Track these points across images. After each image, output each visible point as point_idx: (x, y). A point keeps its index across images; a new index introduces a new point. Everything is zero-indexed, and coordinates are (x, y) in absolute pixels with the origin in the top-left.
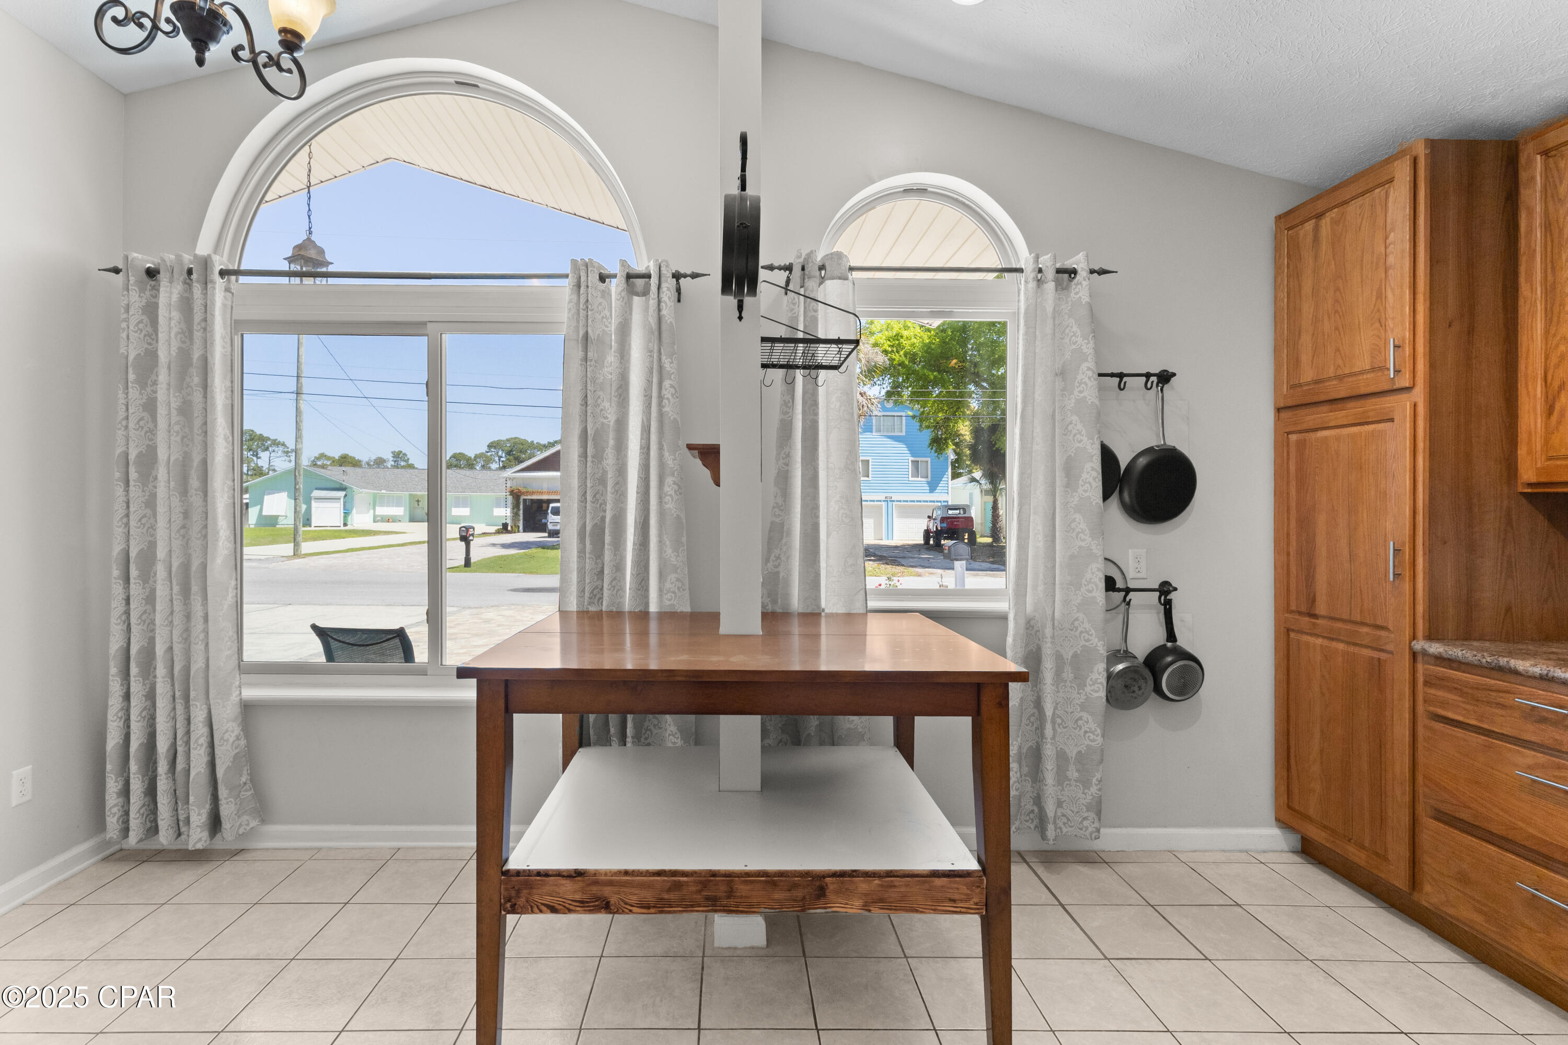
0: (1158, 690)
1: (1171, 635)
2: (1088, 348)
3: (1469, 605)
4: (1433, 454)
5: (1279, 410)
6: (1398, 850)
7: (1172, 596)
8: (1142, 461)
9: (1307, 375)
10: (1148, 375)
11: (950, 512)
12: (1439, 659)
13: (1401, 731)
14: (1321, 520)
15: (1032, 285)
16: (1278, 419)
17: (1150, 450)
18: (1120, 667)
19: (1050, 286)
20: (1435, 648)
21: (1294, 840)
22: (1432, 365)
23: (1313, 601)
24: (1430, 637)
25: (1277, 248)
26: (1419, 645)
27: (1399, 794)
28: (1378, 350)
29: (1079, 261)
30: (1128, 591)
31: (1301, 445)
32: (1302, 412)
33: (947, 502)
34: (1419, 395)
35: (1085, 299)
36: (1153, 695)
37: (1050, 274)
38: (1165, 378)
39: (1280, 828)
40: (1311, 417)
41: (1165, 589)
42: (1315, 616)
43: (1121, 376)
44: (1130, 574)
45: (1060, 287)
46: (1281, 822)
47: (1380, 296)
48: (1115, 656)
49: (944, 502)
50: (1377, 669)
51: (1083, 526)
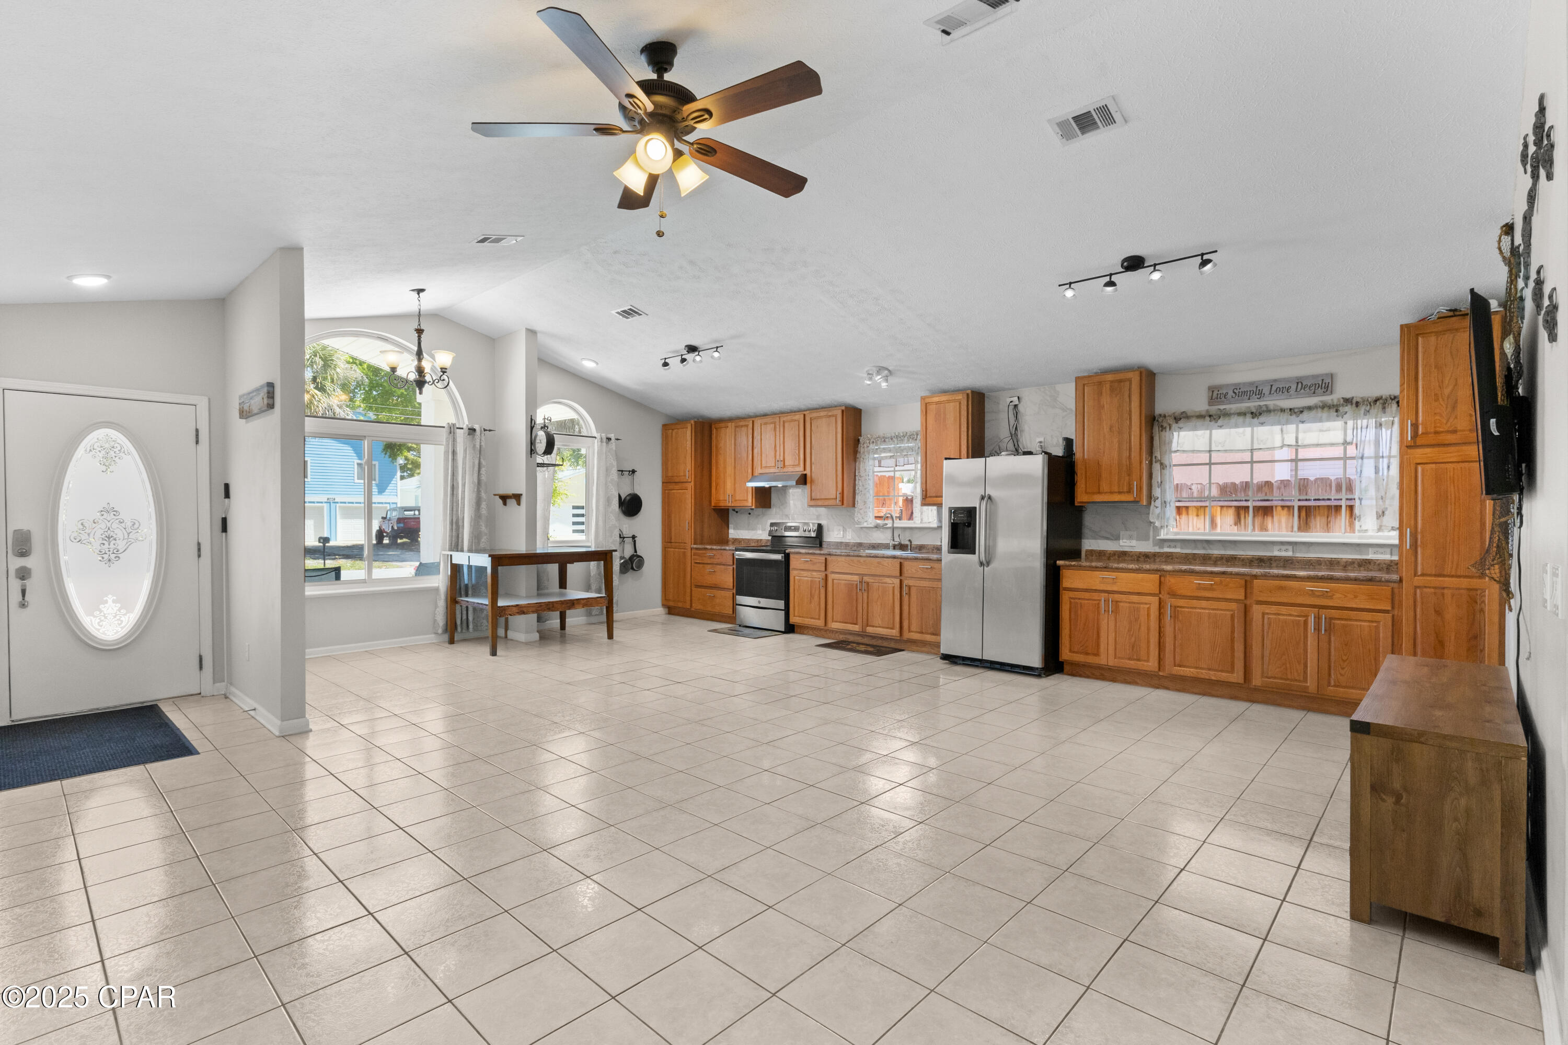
0: (632, 568)
1: (636, 551)
2: (615, 463)
3: (702, 536)
4: (695, 498)
5: (663, 483)
6: (688, 599)
7: (636, 539)
8: (628, 498)
9: (670, 474)
10: (629, 471)
11: (406, 513)
12: (697, 549)
13: (689, 569)
14: (673, 516)
15: (599, 443)
16: (663, 486)
17: (630, 494)
18: (622, 561)
19: (605, 444)
20: (695, 546)
21: (667, 610)
22: (695, 477)
23: (671, 539)
24: (694, 544)
25: (662, 434)
26: (692, 546)
27: (688, 584)
28: (685, 472)
29: (612, 436)
30: (624, 538)
31: (669, 493)
32: (669, 484)
33: (396, 503)
34: (692, 483)
35: (614, 449)
36: (631, 570)
37: (605, 440)
38: (633, 472)
39: (664, 608)
40: (671, 487)
41: (634, 537)
42: (671, 543)
43: (622, 471)
44: (624, 533)
45: (607, 443)
46: (664, 605)
47: (685, 457)
48: (621, 558)
49: (393, 503)
50: (684, 553)
51: (613, 518)
